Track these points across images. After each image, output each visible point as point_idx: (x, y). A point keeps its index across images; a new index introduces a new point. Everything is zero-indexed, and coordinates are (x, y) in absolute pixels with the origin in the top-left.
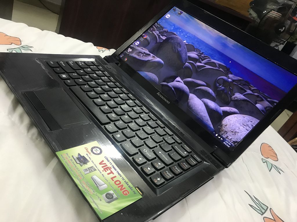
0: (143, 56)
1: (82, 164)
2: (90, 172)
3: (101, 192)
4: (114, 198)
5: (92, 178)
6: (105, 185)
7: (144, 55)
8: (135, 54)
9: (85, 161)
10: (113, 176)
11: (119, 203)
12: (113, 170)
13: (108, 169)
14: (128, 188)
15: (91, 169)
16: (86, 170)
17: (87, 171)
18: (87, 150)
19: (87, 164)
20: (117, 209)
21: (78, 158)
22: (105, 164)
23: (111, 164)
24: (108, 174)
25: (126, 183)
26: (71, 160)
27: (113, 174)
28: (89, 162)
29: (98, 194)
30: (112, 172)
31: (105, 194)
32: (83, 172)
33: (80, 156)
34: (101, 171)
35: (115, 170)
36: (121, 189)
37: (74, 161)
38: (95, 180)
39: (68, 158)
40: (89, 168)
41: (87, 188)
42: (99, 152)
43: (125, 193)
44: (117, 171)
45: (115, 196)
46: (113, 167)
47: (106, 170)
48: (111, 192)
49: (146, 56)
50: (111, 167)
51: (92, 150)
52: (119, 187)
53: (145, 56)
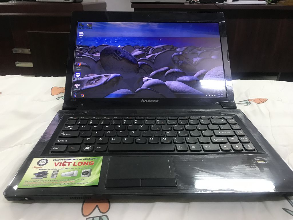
1: (45, 177)
2: (57, 175)
3: (78, 176)
4: (89, 171)
5: (62, 176)
6: (75, 171)
9: (44, 173)
10: (73, 163)
11: (95, 170)
12: (68, 161)
13: (65, 163)
14: (89, 161)
15: (55, 173)
16: (52, 176)
17: (54, 176)
18: (35, 167)
19: (48, 174)
20: (98, 174)
21: (37, 176)
22: (59, 163)
23: (63, 160)
24: (69, 165)
25: (85, 159)
26: (35, 181)
27: (71, 163)
28: (48, 171)
29: (78, 179)
30: (69, 163)
31: (82, 174)
32: (52, 179)
34: (63, 168)
36: (87, 164)
37: (37, 180)
38: (66, 175)
39: (30, 182)
40: (53, 174)
41: (68, 182)
42: (46, 162)
43: (91, 164)
44: (71, 160)
45: (88, 170)
47: (64, 165)
48: (84, 171)
50: (65, 161)
51: (39, 164)
52: (84, 165)
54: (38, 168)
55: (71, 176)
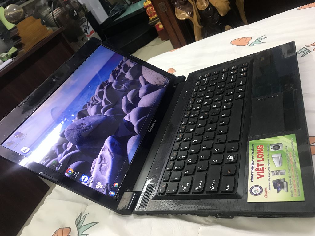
0: (105, 163)
1: (283, 181)
2: (279, 171)
5: (281, 165)
6: (272, 157)
7: (103, 162)
8: (105, 176)
9: (276, 183)
11: (271, 142)
12: (255, 167)
13: (259, 169)
14: (256, 150)
17: (281, 173)
18: (266, 195)
19: (277, 179)
21: (282, 187)
22: (258, 175)
23: (252, 173)
24: (263, 165)
25: (253, 154)
26: (291, 187)
28: (273, 181)
30: (258, 165)
32: (286, 173)
33: (279, 189)
34: (267, 169)
35: (253, 167)
36: (262, 150)
38: (279, 163)
39: (293, 191)
40: (278, 175)
43: (261, 147)
44: (252, 165)
46: (253, 169)
47: (262, 169)
48: (272, 150)
49: (105, 159)
51: (260, 193)
53: (105, 161)
54: (266, 192)
55: (281, 159)
